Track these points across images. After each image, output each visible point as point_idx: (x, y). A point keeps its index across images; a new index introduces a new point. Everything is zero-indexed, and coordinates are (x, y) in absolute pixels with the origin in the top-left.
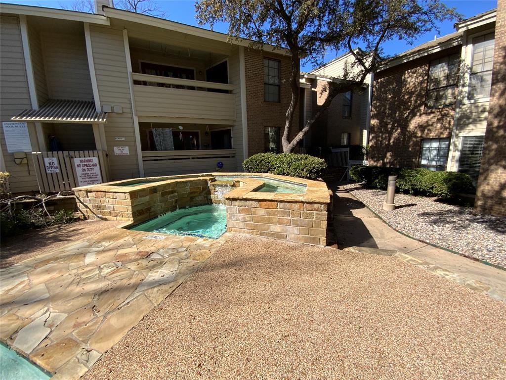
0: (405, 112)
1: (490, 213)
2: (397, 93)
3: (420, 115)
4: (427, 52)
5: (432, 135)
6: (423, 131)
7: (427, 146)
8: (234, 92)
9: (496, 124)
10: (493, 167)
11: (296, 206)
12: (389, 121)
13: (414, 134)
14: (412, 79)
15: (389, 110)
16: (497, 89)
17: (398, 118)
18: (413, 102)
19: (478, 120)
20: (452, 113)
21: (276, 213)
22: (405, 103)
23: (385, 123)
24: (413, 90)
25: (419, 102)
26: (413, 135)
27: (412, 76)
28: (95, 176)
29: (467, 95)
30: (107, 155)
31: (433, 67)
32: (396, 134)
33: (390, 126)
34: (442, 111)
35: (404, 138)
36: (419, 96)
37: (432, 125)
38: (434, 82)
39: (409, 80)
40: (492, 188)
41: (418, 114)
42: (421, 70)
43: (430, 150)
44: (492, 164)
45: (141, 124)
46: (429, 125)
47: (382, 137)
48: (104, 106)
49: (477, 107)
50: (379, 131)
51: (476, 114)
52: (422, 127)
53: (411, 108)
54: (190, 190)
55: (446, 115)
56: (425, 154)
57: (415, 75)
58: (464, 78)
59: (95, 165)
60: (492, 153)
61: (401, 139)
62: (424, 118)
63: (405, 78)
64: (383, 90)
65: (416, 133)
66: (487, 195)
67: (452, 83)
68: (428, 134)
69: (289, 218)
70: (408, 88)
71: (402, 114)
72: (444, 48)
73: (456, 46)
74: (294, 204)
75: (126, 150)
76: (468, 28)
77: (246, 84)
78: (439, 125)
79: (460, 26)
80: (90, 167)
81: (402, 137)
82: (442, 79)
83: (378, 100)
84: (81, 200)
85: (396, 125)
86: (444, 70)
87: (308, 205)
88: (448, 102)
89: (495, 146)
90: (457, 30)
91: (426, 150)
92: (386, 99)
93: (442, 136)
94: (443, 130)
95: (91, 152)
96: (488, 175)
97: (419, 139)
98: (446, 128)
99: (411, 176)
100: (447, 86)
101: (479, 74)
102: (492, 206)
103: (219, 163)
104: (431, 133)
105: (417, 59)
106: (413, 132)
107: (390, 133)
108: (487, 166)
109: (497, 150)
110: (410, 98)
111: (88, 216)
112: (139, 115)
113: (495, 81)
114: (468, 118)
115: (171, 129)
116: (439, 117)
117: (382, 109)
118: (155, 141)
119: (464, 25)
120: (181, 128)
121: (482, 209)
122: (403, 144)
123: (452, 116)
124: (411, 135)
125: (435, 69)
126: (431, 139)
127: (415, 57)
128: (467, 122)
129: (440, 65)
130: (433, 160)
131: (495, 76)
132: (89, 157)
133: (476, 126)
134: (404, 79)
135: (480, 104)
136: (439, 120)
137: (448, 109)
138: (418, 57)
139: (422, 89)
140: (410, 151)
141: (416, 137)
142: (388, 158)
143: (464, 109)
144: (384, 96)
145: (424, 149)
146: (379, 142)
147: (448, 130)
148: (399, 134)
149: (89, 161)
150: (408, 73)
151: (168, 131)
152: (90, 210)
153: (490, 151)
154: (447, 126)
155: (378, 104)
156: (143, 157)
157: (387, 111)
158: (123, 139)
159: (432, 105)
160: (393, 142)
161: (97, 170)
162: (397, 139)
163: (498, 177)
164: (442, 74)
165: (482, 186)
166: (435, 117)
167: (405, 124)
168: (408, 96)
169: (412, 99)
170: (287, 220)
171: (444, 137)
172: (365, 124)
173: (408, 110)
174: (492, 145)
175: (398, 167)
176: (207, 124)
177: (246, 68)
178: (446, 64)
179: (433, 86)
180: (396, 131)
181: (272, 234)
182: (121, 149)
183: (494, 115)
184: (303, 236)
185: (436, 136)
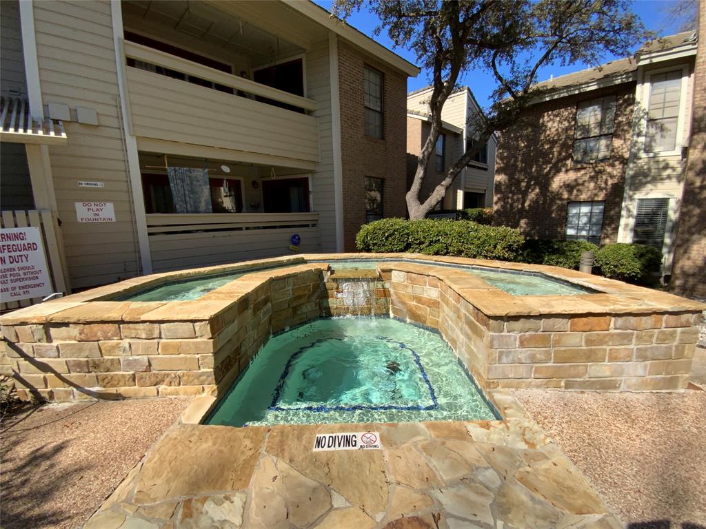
0: (545, 167)
1: (692, 294)
2: (533, 140)
3: (567, 171)
4: (579, 89)
5: (583, 197)
6: (570, 192)
7: (574, 211)
8: (317, 113)
9: (698, 184)
10: (695, 237)
11: (648, 322)
12: (523, 177)
13: (558, 196)
14: (553, 124)
15: (522, 163)
16: (700, 140)
17: (535, 174)
18: (555, 153)
19: (658, 178)
20: (609, 169)
21: (607, 339)
22: (545, 155)
23: (516, 179)
24: (555, 138)
25: (564, 154)
26: (556, 197)
27: (553, 120)
28: (33, 273)
29: (643, 146)
30: (60, 222)
31: (580, 110)
32: (533, 196)
33: (524, 184)
34: (596, 167)
35: (545, 201)
36: (565, 146)
37: (583, 184)
38: (581, 130)
39: (549, 125)
40: (694, 263)
41: (564, 169)
42: (566, 113)
43: (578, 216)
44: (693, 234)
45: (142, 155)
46: (578, 185)
47: (512, 199)
48: (50, 105)
49: (657, 162)
50: (508, 190)
51: (656, 171)
52: (570, 187)
53: (553, 161)
54: (293, 294)
55: (601, 172)
56: (572, 221)
57: (558, 119)
58: (640, 125)
59: (33, 247)
60: (694, 220)
61: (541, 202)
62: (572, 176)
63: (544, 121)
64: (512, 135)
65: (561, 194)
66: (688, 273)
67: (606, 133)
68: (577, 196)
69: (632, 346)
70: (549, 135)
71: (540, 169)
72: (602, 86)
73: (619, 85)
74: (645, 318)
75: (108, 212)
76: (651, 61)
77: (341, 102)
78: (592, 185)
79: (642, 57)
80: (18, 253)
81: (542, 199)
82: (592, 126)
83: (505, 148)
84: (25, 350)
85: (532, 183)
86: (595, 115)
87: (671, 317)
88: (601, 155)
89: (697, 211)
90: (638, 62)
91: (573, 216)
92: (517, 148)
93: (596, 199)
94: (597, 191)
95: (20, 214)
96: (688, 247)
97: (565, 202)
98: (601, 189)
99: (573, 251)
100: (600, 136)
101: (658, 121)
102: (694, 286)
103: (294, 237)
104: (581, 194)
105: (564, 97)
106: (558, 192)
107: (525, 194)
108: (687, 236)
109: (700, 216)
110: (551, 148)
111: (51, 394)
112: (138, 135)
113: (696, 130)
114: (646, 175)
115: (206, 170)
116: (593, 174)
117: (512, 161)
118: (174, 193)
119: (647, 56)
120: (226, 169)
121: (681, 290)
122: (543, 208)
123: (609, 173)
124: (554, 197)
125: (585, 112)
126: (580, 202)
127: (562, 95)
128: (644, 180)
129: (591, 108)
130: (583, 229)
131: (696, 124)
132: (16, 226)
133: (655, 186)
134: (543, 124)
135: (661, 159)
136: (592, 178)
137: (603, 165)
138: (566, 95)
139: (568, 137)
140: (553, 218)
141: (561, 199)
142: (521, 227)
143: (640, 165)
144: (514, 144)
145: (570, 215)
146: (508, 206)
147: (604, 191)
148: (537, 195)
149: (16, 237)
150: (549, 116)
151: (200, 174)
152: (58, 375)
153: (691, 217)
154: (603, 185)
155: (505, 154)
156: (148, 226)
157: (519, 164)
158: (100, 185)
159: (580, 159)
160: (529, 206)
161: (37, 259)
162: (535, 202)
163: (702, 250)
164: (593, 121)
165: (680, 261)
166: (586, 174)
167: (544, 183)
168: (548, 146)
169: (555, 150)
170: (627, 352)
171: (600, 199)
172: (460, 183)
173: (550, 164)
174: (693, 210)
175: (537, 238)
176: (272, 166)
177: (340, 76)
178: (599, 107)
179: (580, 135)
180: (533, 190)
181: (593, 382)
182: (95, 208)
183: (696, 172)
184: (653, 379)
185: (588, 198)
